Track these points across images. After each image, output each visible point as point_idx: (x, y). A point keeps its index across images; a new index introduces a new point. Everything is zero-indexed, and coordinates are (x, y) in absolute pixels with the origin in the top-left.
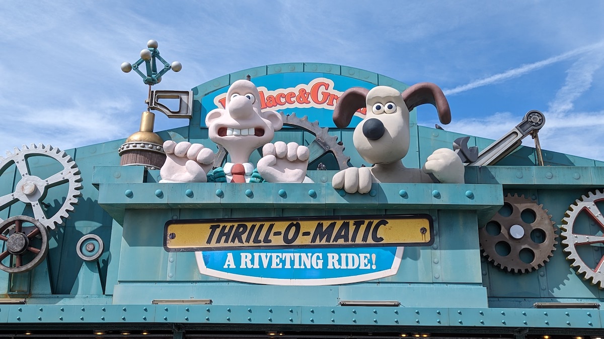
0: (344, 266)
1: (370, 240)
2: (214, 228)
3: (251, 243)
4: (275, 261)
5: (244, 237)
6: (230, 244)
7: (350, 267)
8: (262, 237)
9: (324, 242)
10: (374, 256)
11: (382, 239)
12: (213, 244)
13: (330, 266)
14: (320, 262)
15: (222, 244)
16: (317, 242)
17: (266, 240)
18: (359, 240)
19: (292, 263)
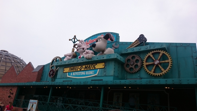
0: (89, 74)
1: (94, 68)
2: (70, 68)
3: (75, 71)
4: (78, 73)
5: (74, 69)
6: (72, 71)
7: (90, 74)
8: (76, 69)
9: (86, 69)
10: (94, 71)
11: (96, 68)
12: (70, 71)
13: (86, 74)
14: (85, 73)
15: (71, 71)
16: (85, 70)
17: (77, 70)
18: (92, 69)
19: (80, 74)
